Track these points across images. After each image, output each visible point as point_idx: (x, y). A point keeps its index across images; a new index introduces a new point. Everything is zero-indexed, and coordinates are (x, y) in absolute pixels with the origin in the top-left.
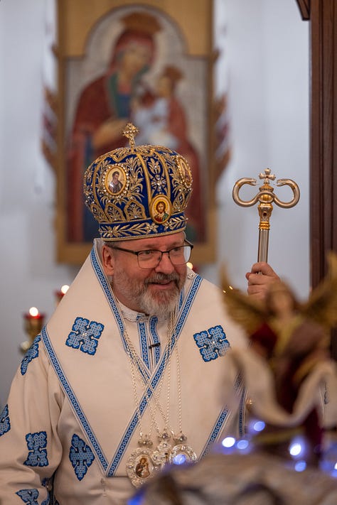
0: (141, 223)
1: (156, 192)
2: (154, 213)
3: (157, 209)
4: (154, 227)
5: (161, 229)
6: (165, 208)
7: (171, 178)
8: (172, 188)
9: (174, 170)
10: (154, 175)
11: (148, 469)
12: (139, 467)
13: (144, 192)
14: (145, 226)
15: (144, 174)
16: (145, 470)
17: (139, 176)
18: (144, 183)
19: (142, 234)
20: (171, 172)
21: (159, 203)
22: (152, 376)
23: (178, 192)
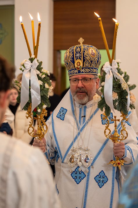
0: (73, 70)
1: (77, 59)
2: (76, 66)
3: (77, 64)
4: (77, 71)
5: (79, 72)
6: (80, 64)
7: (84, 54)
8: (84, 57)
9: (86, 51)
10: (77, 53)
11: (74, 160)
12: (70, 159)
13: (73, 58)
14: (74, 71)
15: (74, 52)
16: (73, 160)
17: (72, 53)
18: (73, 55)
19: (73, 74)
20: (84, 52)
21: (78, 62)
22: (81, 128)
23: (87, 59)
